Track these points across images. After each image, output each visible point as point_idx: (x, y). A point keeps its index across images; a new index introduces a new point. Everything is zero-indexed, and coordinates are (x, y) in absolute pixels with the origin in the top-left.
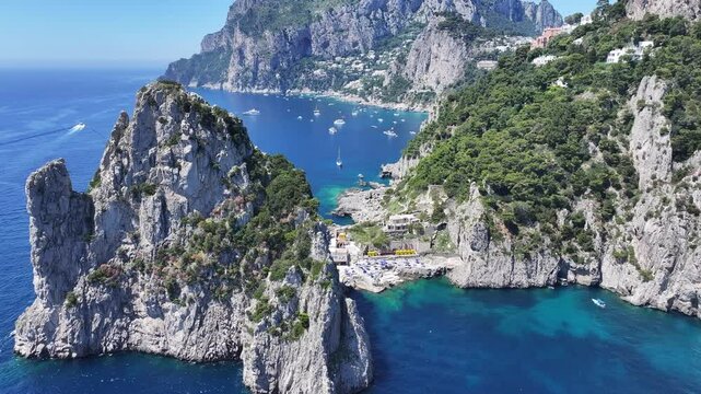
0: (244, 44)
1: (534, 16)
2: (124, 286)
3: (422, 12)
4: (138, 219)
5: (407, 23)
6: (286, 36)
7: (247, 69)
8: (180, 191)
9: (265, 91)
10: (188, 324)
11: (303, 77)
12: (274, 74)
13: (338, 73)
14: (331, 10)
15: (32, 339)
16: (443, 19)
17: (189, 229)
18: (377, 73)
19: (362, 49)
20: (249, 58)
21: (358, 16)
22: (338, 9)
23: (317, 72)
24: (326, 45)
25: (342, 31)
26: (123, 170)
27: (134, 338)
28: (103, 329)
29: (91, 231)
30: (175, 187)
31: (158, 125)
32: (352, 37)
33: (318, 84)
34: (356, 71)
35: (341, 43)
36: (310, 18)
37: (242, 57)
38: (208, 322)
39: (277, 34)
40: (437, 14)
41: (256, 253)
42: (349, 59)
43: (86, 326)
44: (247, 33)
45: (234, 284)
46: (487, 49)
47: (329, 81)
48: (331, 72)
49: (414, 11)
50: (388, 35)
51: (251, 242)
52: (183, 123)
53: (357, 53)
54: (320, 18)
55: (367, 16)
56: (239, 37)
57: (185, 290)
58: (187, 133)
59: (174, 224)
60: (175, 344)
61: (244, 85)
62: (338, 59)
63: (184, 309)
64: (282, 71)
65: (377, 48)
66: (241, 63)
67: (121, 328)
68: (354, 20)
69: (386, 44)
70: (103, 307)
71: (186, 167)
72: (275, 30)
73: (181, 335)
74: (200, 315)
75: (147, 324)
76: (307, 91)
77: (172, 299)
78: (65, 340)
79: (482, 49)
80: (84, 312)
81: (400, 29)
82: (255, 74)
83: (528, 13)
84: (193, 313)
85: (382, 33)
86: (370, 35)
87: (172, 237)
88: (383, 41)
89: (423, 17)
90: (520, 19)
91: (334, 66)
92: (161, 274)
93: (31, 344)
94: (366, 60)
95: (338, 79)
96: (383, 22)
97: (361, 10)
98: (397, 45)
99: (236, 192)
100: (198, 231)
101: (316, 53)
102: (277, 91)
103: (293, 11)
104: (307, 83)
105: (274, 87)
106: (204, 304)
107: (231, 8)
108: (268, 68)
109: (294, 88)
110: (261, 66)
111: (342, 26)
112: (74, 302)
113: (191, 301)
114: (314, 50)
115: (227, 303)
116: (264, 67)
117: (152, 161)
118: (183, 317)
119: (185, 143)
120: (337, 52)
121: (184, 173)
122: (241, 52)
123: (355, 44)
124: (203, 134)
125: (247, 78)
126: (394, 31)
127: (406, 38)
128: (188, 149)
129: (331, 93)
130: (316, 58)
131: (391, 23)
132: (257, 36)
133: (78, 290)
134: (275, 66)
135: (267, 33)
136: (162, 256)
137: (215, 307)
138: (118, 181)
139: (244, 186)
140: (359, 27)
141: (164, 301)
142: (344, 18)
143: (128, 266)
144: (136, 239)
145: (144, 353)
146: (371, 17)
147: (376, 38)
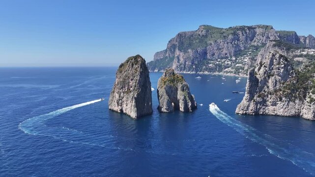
0: (179, 55)
1: (305, 41)
2: (265, 98)
3: (255, 41)
4: (268, 82)
5: (248, 46)
6: (197, 51)
7: (181, 64)
8: (280, 76)
9: (189, 72)
10: (284, 107)
11: (204, 67)
12: (192, 66)
13: (220, 66)
14: (216, 41)
15: (243, 110)
16: (274, 43)
17: (282, 85)
18: (237, 65)
19: (229, 56)
20: (182, 60)
21: (227, 43)
22: (219, 41)
23: (211, 65)
24: (213, 54)
25: (220, 49)
26: (266, 71)
27: (267, 111)
28: (260, 108)
29: (258, 85)
30: (278, 75)
31: (275, 60)
32: (225, 51)
33: (211, 70)
34: (228, 64)
35: (220, 54)
36: (207, 44)
37: (179, 60)
38: (290, 107)
39: (194, 51)
40: (271, 41)
41: (301, 91)
42: (223, 60)
43: (257, 107)
44: (181, 51)
45: (296, 97)
46: (297, 54)
47: (216, 69)
48: (216, 65)
49: (251, 40)
50: (240, 50)
51: (299, 88)
52: (281, 60)
53: (227, 58)
54: (211, 44)
55: (231, 43)
56: (177, 52)
57: (284, 99)
58: (282, 62)
59: (278, 83)
60: (280, 112)
61: (181, 70)
62: (219, 60)
63: (283, 103)
64: (196, 65)
65: (235, 55)
66: (178, 62)
67: (264, 109)
68: (226, 45)
69: (240, 54)
70: (260, 103)
71: (282, 70)
72: (192, 49)
73: (282, 110)
74: (288, 105)
75: (271, 108)
76: (206, 73)
77: (280, 101)
78: (252, 110)
79: (294, 53)
80: (257, 103)
81: (245, 48)
82: (185, 66)
83: (302, 40)
84: (286, 104)
85: (237, 49)
86: (233, 50)
87: (278, 87)
88: (238, 53)
89: (256, 43)
90: (298, 43)
91: (217, 63)
92: (277, 95)
93: (242, 111)
94: (232, 60)
95: (220, 68)
96: (238, 45)
97: (228, 41)
98: (245, 54)
99: (292, 77)
100: (285, 85)
101: (209, 58)
102: (194, 72)
103: (200, 42)
104: (206, 69)
105: (192, 71)
106: (289, 102)
107: (169, 42)
108: (190, 64)
109: (201, 71)
110: (187, 63)
111: (220, 47)
112: (254, 101)
113: (286, 101)
114: (208, 57)
115: (294, 102)
116: (188, 63)
117: (272, 69)
118: (283, 105)
119: (282, 64)
120: (218, 57)
121: (282, 71)
122: (178, 58)
123: (226, 54)
124: (285, 63)
125: (182, 68)
126: (243, 49)
127: (248, 51)
128: (283, 66)
129: (217, 73)
130: (209, 60)
131: (241, 46)
132: (185, 52)
133: (255, 98)
134: (193, 63)
135: (190, 50)
136: (276, 91)
137: (291, 103)
138: (265, 73)
139: (294, 75)
140: (228, 47)
141: (277, 101)
142: (221, 44)
143: (266, 94)
144: (268, 87)
145: (269, 115)
146: (233, 43)
147: (235, 52)
